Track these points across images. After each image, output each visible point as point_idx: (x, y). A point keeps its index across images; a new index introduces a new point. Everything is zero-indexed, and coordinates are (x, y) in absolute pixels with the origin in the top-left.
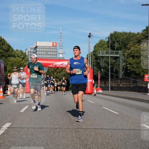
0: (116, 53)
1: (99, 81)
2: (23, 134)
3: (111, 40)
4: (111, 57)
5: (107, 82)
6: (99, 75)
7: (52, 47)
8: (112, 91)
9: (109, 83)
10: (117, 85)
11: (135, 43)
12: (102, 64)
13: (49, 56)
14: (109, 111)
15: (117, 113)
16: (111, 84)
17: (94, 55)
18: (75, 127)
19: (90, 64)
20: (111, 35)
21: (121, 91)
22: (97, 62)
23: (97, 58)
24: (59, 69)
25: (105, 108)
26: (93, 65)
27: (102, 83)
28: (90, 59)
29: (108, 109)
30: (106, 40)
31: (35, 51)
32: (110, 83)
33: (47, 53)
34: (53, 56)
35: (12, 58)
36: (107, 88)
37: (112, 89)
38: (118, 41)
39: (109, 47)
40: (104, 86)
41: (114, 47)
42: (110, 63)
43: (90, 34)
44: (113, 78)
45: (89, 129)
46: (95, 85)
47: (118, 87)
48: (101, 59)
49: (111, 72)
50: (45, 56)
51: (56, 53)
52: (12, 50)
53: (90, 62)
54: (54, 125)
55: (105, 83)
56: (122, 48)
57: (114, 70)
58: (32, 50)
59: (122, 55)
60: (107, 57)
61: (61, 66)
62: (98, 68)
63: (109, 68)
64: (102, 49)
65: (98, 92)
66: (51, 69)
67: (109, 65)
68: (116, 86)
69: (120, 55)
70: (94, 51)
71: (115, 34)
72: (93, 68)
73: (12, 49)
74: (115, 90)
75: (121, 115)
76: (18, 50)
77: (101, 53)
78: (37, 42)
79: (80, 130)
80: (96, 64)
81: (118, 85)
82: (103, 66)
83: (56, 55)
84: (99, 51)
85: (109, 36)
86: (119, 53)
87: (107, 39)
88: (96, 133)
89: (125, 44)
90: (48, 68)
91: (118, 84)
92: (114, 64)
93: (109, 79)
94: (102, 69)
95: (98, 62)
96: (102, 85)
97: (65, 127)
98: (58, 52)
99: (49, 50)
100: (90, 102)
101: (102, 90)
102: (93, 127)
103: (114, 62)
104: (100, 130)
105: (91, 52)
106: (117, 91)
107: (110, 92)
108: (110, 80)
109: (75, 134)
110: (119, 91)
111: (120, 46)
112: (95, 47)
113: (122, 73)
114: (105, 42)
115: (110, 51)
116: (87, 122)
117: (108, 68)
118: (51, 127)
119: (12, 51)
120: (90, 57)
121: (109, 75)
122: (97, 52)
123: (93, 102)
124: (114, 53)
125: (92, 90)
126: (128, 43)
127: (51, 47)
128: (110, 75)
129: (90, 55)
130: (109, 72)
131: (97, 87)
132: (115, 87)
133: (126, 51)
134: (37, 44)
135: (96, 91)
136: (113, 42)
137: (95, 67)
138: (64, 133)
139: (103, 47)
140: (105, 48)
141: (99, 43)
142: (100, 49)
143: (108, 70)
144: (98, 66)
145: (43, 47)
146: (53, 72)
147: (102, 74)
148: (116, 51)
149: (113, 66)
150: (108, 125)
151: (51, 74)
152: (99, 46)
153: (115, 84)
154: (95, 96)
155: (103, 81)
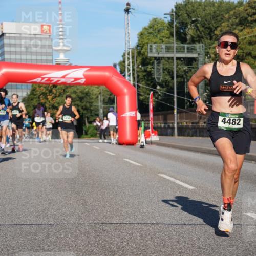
0: (190, 50)
1: (151, 115)
3: (176, 19)
4: (178, 59)
5: (169, 116)
6: (150, 100)
7: (39, 36)
8: (180, 137)
9: (174, 120)
10: (193, 123)
11: (232, 25)
12: (159, 75)
13: (34, 57)
14: (174, 183)
15: (191, 188)
16: (179, 120)
17: (139, 53)
18: (95, 222)
20: (178, 7)
21: (203, 136)
22: (145, 71)
23: (145, 62)
24: (59, 86)
25: (165, 176)
26: (138, 76)
27: (158, 120)
28: (129, 65)
29: (172, 179)
32: (176, 118)
33: (29, 50)
34: (44, 58)
36: (170, 131)
37: (182, 132)
38: (193, 22)
39: (173, 36)
40: (163, 125)
41: (186, 34)
42: (177, 71)
43: (128, 4)
44: (184, 108)
45: (127, 226)
46: (143, 123)
47: (194, 128)
48: (155, 62)
49: (177, 94)
50: (24, 57)
51: (49, 51)
53: (129, 70)
54: (47, 218)
55: (165, 119)
56: (202, 37)
57: (186, 90)
59: (204, 54)
60: (169, 58)
61: (63, 80)
62: (148, 85)
63: (173, 84)
64: (157, 40)
65: (148, 140)
66: (40, 87)
67: (173, 78)
68: (191, 125)
69: (199, 54)
70: (138, 46)
71: (186, 5)
72: (138, 86)
74: (188, 135)
75: (201, 191)
77: (154, 50)
78: (4, 23)
79: (107, 228)
80: (144, 76)
81: (196, 123)
82: (159, 79)
83: (51, 54)
84: (151, 46)
85: (172, 10)
86: (195, 49)
88: (142, 234)
89: (209, 28)
90: (32, 86)
91: (195, 121)
92: (184, 76)
93: (173, 109)
94: (158, 87)
95: (149, 70)
96: (159, 125)
97: (72, 222)
98: (55, 48)
100: (131, 164)
101: (160, 134)
102: (135, 219)
103: (185, 71)
104: (153, 226)
105: (131, 47)
106: (192, 136)
107: (177, 139)
108: (178, 113)
109: (94, 238)
110: (196, 136)
111: (198, 33)
112: (141, 34)
113: (205, 94)
114: (163, 23)
115: (175, 45)
117: (171, 84)
118: (39, 222)
120: (129, 59)
121: (174, 101)
122: (146, 46)
123: (138, 164)
124: (184, 49)
125: (136, 136)
126: (218, 27)
127: (37, 36)
128: (175, 100)
129: (128, 54)
130: (173, 93)
131: (146, 128)
132: (187, 127)
133: (213, 44)
134: (4, 27)
135: (146, 138)
136: (183, 25)
137: (142, 81)
138: (69, 236)
139: (159, 36)
140: (163, 37)
141: (150, 27)
142: (153, 40)
143: (171, 90)
144: (148, 80)
145: (19, 35)
146: (44, 94)
147: (157, 98)
148: (189, 45)
149: (184, 79)
150: (170, 214)
151: (39, 98)
152: (150, 33)
153: (188, 121)
154: (141, 149)
155: (161, 115)
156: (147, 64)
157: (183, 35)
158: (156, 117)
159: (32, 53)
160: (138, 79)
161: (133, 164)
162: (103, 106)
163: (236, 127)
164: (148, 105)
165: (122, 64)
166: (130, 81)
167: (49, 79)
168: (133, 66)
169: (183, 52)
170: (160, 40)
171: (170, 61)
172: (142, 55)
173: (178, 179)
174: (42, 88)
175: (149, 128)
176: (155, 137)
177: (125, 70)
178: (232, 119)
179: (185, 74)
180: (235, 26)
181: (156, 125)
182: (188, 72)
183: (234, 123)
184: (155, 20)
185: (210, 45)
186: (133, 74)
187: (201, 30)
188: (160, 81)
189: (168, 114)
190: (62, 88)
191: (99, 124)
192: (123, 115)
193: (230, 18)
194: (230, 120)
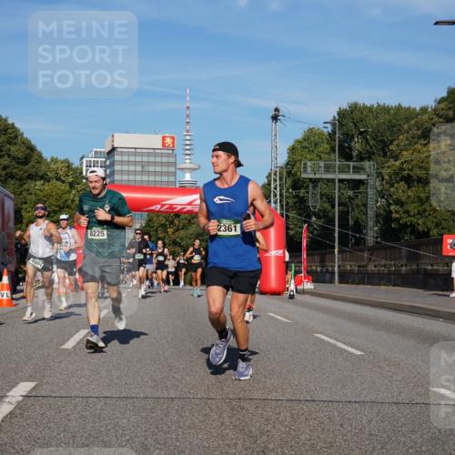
0: (357, 170)
1: (304, 255)
2: (72, 417)
3: (340, 129)
4: (341, 181)
5: (328, 257)
6: (304, 235)
7: (160, 151)
8: (342, 285)
9: (334, 262)
10: (359, 267)
11: (413, 138)
12: (315, 203)
13: (152, 178)
14: (335, 346)
15: (359, 353)
16: (341, 263)
17: (289, 173)
18: (231, 396)
19: (276, 203)
20: (342, 114)
21: (372, 284)
22: (297, 196)
23: (297, 184)
24: (183, 216)
25: (323, 337)
26: (287, 204)
27: (313, 261)
28: (276, 188)
29: (332, 341)
30: (325, 130)
31: (108, 163)
32: (336, 260)
33: (146, 169)
34: (165, 179)
35: (38, 183)
36: (328, 276)
37: (345, 278)
38: (361, 133)
39: (335, 152)
40: (319, 269)
41: (350, 149)
42: (339, 198)
43: (277, 110)
44: (347, 246)
45: (273, 403)
46: (293, 265)
47: (362, 273)
48: (311, 185)
49: (339, 227)
50: (138, 178)
51: (172, 169)
52: (40, 160)
53: (275, 195)
54: (167, 390)
55: (322, 261)
56: (374, 153)
57: (351, 223)
58: (100, 160)
59: (375, 176)
60: (328, 180)
61: (189, 208)
62: (300, 215)
63: (334, 213)
64: (314, 156)
65: (300, 287)
66: (158, 216)
67: (333, 206)
68: (356, 268)
69: (368, 175)
70: (288, 164)
71: (352, 112)
72: (287, 215)
73: (40, 155)
74: (353, 283)
75: (371, 357)
76: (56, 159)
77: (309, 169)
78: (116, 135)
79: (246, 405)
80: (295, 203)
81: (363, 266)
82: (315, 207)
83: (174, 174)
84: (305, 164)
85: (334, 117)
86: (363, 169)
87: (329, 125)
88: (293, 414)
89: (382, 141)
90: (148, 215)
91: (362, 264)
92: (349, 204)
93: (334, 247)
94: (314, 219)
95: (301, 195)
96: (314, 268)
97: (199, 396)
98: (179, 166)
99: (152, 159)
100: (276, 319)
101: (315, 281)
102: (284, 394)
103: (349, 197)
104: (308, 404)
105: (279, 165)
106: (358, 284)
107: (337, 288)
108: (339, 252)
109: (229, 417)
110: (364, 284)
111: (368, 147)
112: (293, 150)
113: (376, 229)
114: (321, 134)
115: (337, 163)
116: (267, 380)
117: (330, 214)
118: (156, 395)
119: (39, 162)
120: (275, 180)
121: (334, 237)
122: (298, 164)
123: (285, 320)
124: (349, 168)
126: (394, 140)
127: (157, 151)
128: (336, 235)
129: (275, 174)
130: (334, 226)
131: (297, 273)
132: (352, 272)
133: (387, 162)
134: (115, 140)
135: (296, 286)
136: (348, 137)
137: (293, 210)
138: (196, 414)
139: (316, 151)
140: (322, 152)
141: (305, 140)
142: (308, 156)
143: (331, 222)
144: (300, 209)
145: (133, 150)
146: (164, 226)
147: (312, 233)
148: (355, 163)
149: (348, 207)
150: (331, 388)
151: (157, 231)
152: (305, 147)
153: (352, 263)
154: (290, 300)
155: (318, 255)
156: (300, 188)
157: (347, 150)
158: (310, 258)
159: (149, 173)
160: (287, 207)
161: (279, 320)
164: (301, 242)
165: (267, 187)
166: (276, 209)
167: (171, 206)
168: (281, 190)
169: (348, 172)
170: (318, 156)
171: (331, 184)
172: (293, 176)
173: (341, 341)
174: (161, 218)
175: (301, 272)
176: (309, 284)
177: (270, 196)
179: (350, 201)
180: (416, 140)
181: (309, 268)
182: (353, 199)
184: (311, 130)
185: (383, 164)
186: (281, 201)
187: (371, 144)
188: (316, 210)
189: (326, 254)
190: (186, 219)
192: (267, 255)
193: (409, 129)
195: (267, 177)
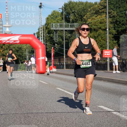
0: (72, 26)
1: (52, 58)
3: (65, 11)
4: (66, 30)
5: (61, 59)
6: (52, 51)
8: (67, 69)
9: (64, 61)
11: (92, 14)
12: (56, 39)
14: (64, 92)
17: (46, 28)
18: (24, 112)
19: (42, 39)
20: (66, 5)
22: (50, 37)
23: (50, 32)
24: (6, 45)
25: (59, 89)
26: (46, 39)
28: (41, 34)
29: (63, 90)
32: (65, 60)
36: (62, 66)
37: (68, 67)
38: (73, 12)
39: (63, 19)
40: (58, 64)
42: (65, 37)
43: (41, 4)
45: (40, 114)
46: (48, 63)
48: (55, 32)
49: (65, 48)
51: (1, 27)
53: (41, 36)
55: (60, 61)
56: (78, 20)
60: (61, 30)
62: (51, 44)
63: (63, 43)
64: (55, 21)
65: (51, 71)
67: (63, 40)
68: (72, 63)
70: (46, 24)
71: (69, 4)
72: (46, 44)
74: (71, 68)
77: (54, 26)
80: (49, 39)
83: (2, 29)
84: (52, 24)
85: (63, 6)
86: (74, 26)
88: (48, 118)
89: (81, 15)
92: (69, 39)
93: (63, 55)
94: (56, 45)
95: (51, 36)
96: (56, 63)
101: (57, 68)
102: (44, 111)
103: (69, 36)
104: (53, 114)
105: (42, 25)
107: (65, 70)
108: (66, 57)
109: (24, 120)
112: (48, 19)
114: (58, 13)
115: (64, 24)
120: (41, 31)
121: (64, 52)
122: (50, 24)
124: (69, 26)
125: (45, 69)
126: (85, 15)
128: (64, 51)
129: (41, 28)
132: (70, 64)
135: (50, 70)
136: (68, 14)
137: (48, 42)
138: (11, 120)
139: (56, 19)
140: (58, 20)
141: (52, 15)
142: (53, 21)
143: (62, 46)
144: (51, 41)
147: (55, 50)
148: (71, 24)
149: (69, 41)
150: (62, 108)
152: (52, 18)
154: (48, 75)
155: (58, 58)
156: (51, 33)
157: (68, 19)
158: (55, 60)
160: (46, 41)
161: (43, 83)
162: (28, 54)
163: (88, 66)
164: (51, 54)
165: (38, 33)
166: (42, 42)
167: (1, 41)
168: (43, 34)
171: (62, 32)
172: (48, 29)
173: (66, 90)
175: (51, 65)
176: (54, 69)
177: (39, 37)
178: (86, 63)
179: (69, 38)
180: (93, 15)
183: (87, 64)
184: (54, 11)
186: (44, 38)
187: (77, 17)
188: (57, 42)
191: (27, 64)
193: (91, 11)
194: (85, 63)
195: (38, 29)
